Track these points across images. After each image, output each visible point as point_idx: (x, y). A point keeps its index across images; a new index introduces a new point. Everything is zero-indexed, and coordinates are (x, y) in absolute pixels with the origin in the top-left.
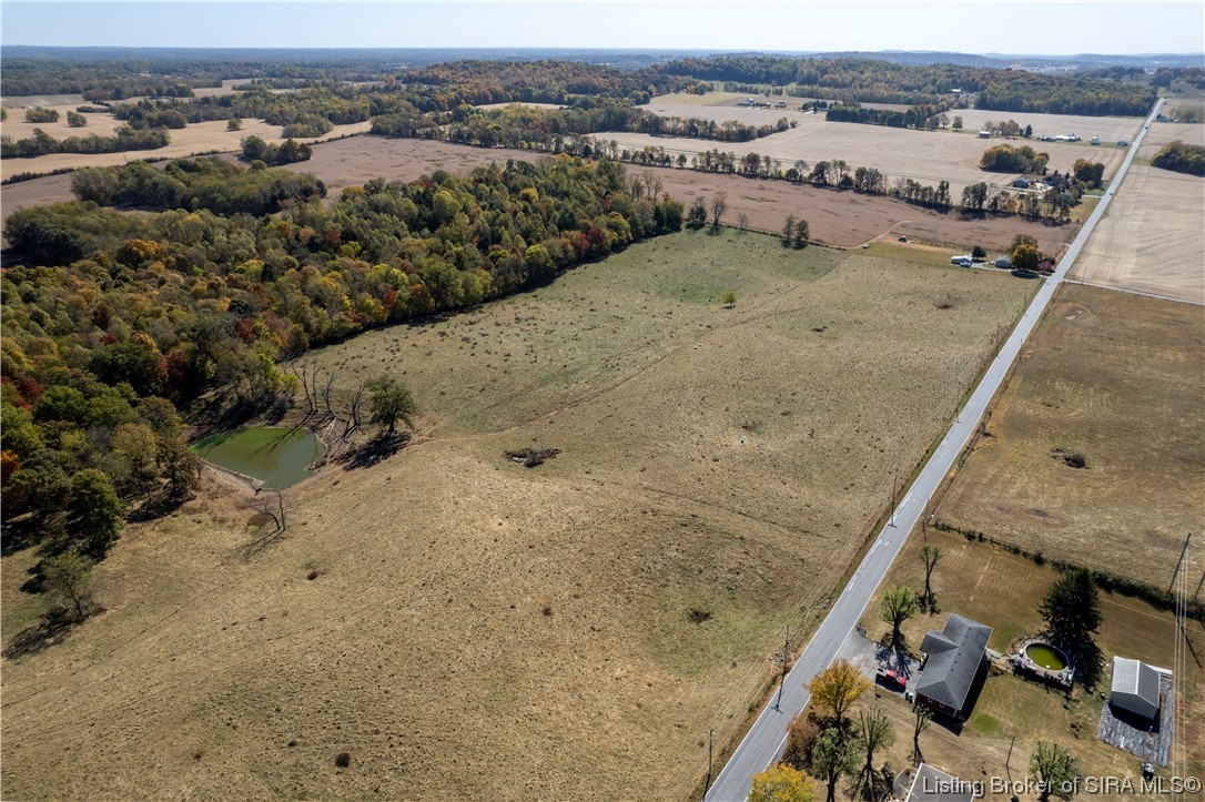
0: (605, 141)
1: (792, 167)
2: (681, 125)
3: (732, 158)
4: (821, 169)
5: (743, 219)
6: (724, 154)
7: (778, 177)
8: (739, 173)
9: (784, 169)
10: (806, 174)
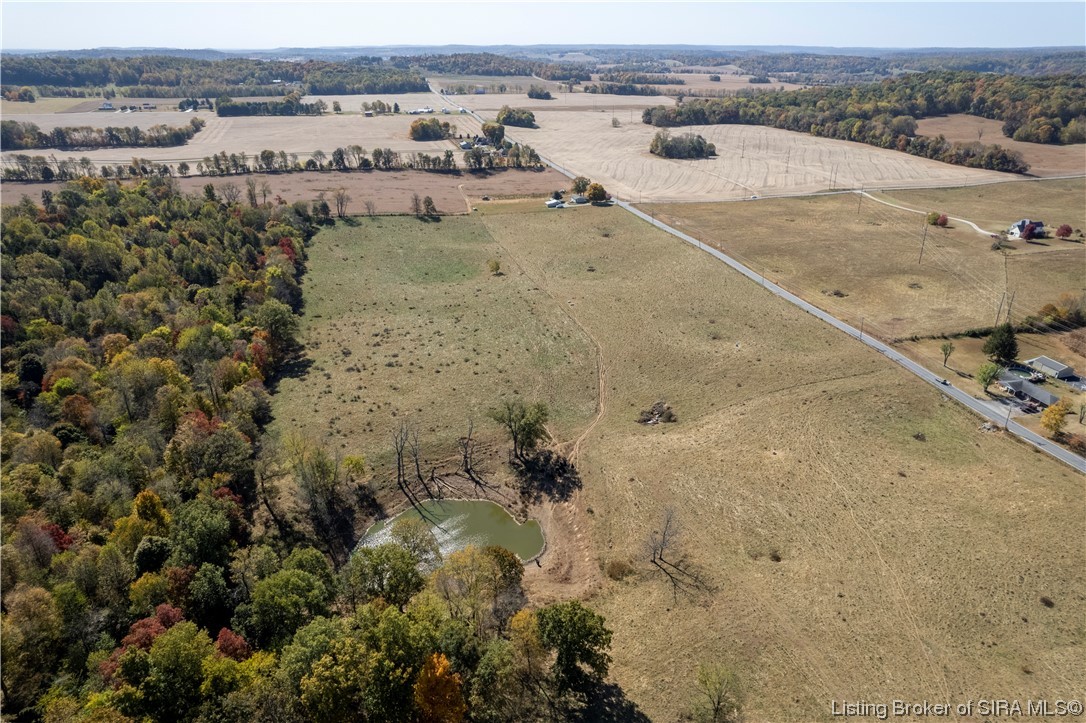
0: (71, 160)
1: (310, 158)
2: (94, 135)
3: (244, 157)
4: (339, 155)
5: (369, 205)
6: (233, 156)
7: (298, 169)
8: (254, 172)
9: (302, 161)
10: (325, 163)
